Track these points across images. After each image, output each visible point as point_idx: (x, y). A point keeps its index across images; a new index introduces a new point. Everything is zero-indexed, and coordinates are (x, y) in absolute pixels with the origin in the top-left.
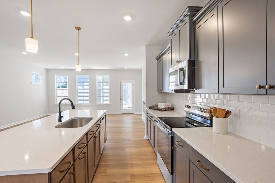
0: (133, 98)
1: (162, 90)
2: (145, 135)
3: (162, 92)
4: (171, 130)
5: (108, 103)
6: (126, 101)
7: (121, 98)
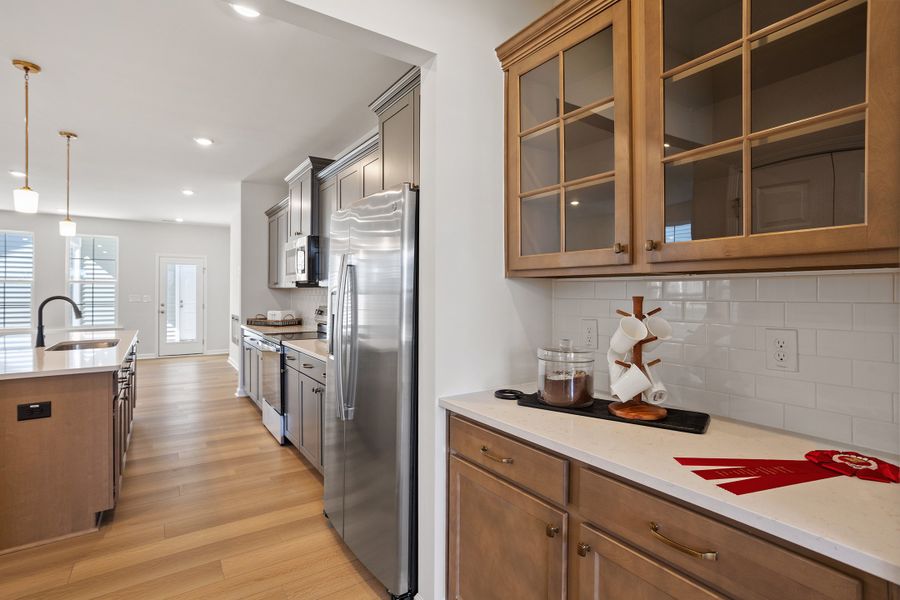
0: (201, 307)
1: (277, 283)
2: (238, 389)
3: (277, 286)
4: (281, 344)
5: (113, 322)
6: (173, 322)
7: (162, 309)
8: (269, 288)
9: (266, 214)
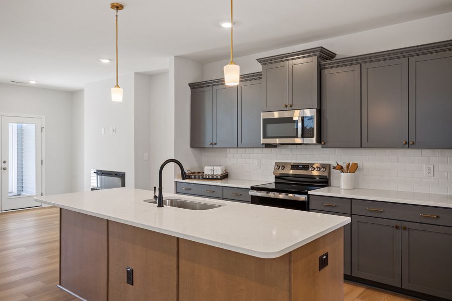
0: (40, 163)
8: (191, 147)
9: (190, 85)
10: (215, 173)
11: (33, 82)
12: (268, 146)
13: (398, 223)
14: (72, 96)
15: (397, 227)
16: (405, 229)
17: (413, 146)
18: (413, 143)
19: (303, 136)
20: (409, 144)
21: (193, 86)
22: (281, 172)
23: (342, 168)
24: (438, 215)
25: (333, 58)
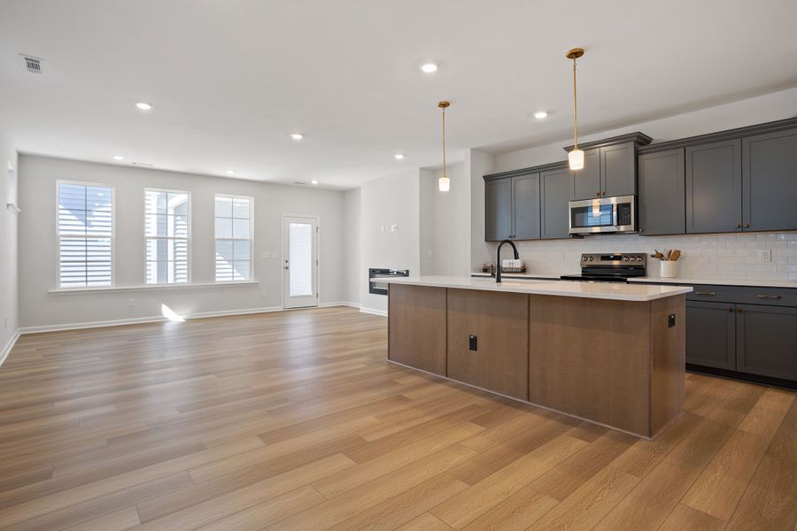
8: (486, 240)
9: (485, 177)
10: (515, 266)
11: (314, 183)
12: (576, 236)
13: (733, 306)
14: (344, 196)
15: (731, 310)
16: (740, 311)
17: (748, 229)
18: (748, 226)
19: (619, 224)
20: (743, 228)
21: (488, 179)
22: (589, 263)
23: (662, 256)
24: (780, 295)
25: (649, 142)
